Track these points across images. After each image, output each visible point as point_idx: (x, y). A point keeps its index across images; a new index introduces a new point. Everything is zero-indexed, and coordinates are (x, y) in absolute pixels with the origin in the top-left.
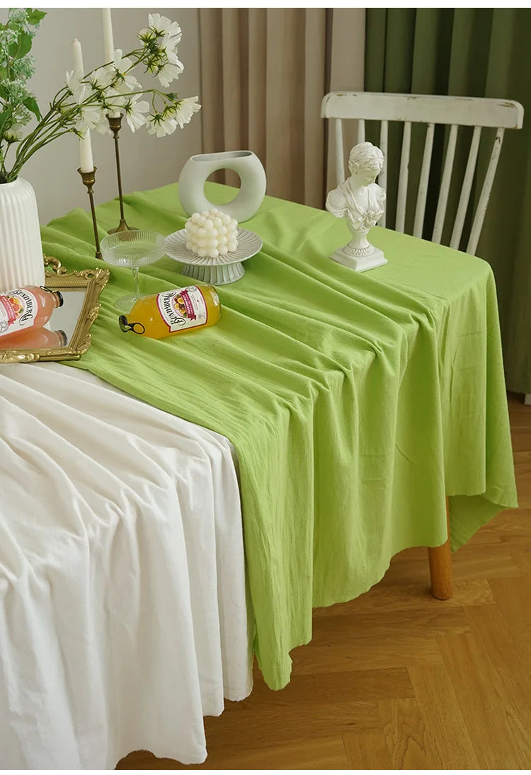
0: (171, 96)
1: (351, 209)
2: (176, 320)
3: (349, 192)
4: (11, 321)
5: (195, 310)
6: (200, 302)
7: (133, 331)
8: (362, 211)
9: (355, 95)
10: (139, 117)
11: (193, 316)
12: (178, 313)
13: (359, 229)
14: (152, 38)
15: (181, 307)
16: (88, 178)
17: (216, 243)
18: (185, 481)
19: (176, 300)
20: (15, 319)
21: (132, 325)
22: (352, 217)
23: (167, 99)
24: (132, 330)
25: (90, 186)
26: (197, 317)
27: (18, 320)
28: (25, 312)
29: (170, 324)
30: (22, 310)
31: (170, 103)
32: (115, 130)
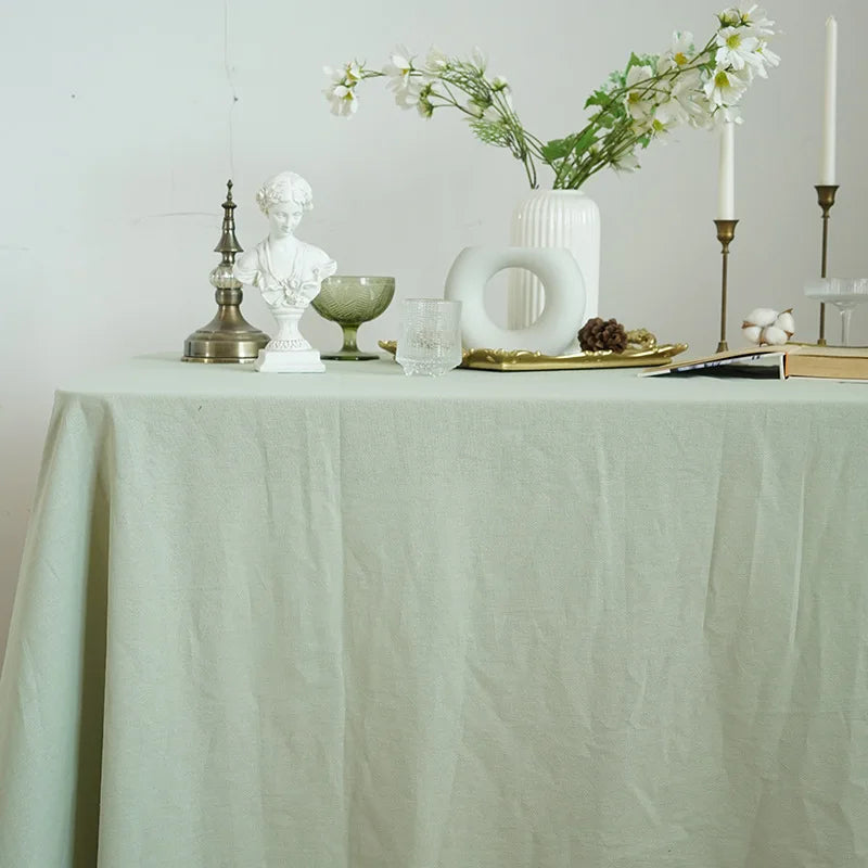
3: (265, 248)
8: (280, 276)
16: (725, 230)
22: (262, 282)
25: (726, 239)
32: (826, 206)
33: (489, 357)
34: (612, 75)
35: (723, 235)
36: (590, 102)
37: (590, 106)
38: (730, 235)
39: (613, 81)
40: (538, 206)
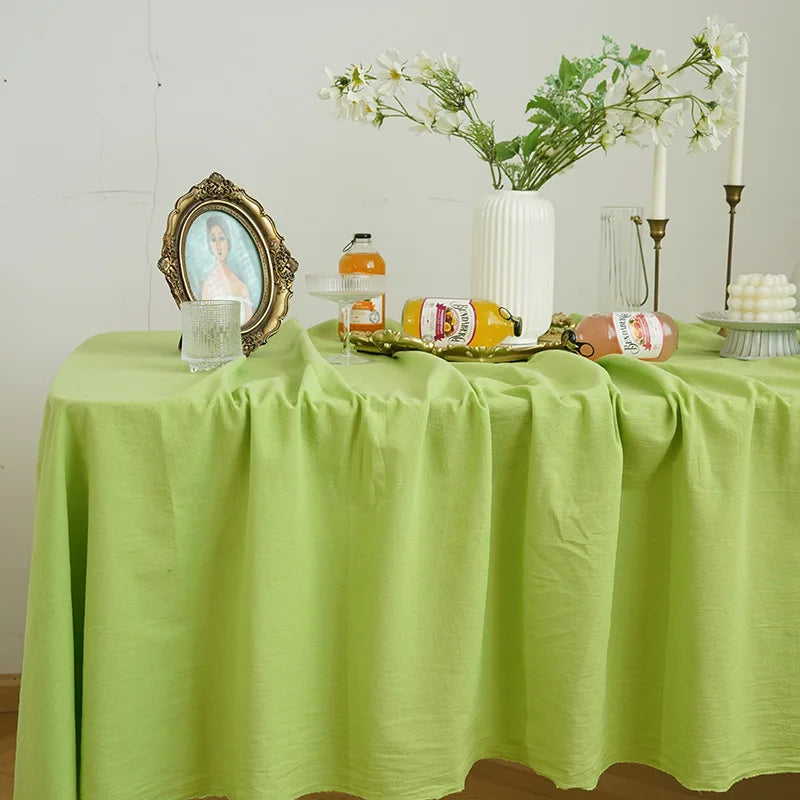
0: (710, 105)
2: (460, 308)
5: (435, 313)
12: (456, 315)
14: (704, 41)
15: (449, 320)
16: (657, 228)
19: (452, 330)
25: (658, 237)
26: (435, 305)
29: (469, 306)
32: (733, 203)
33: (468, 352)
34: (547, 78)
35: (655, 232)
36: (531, 105)
37: (531, 109)
38: (661, 232)
39: (549, 84)
40: (501, 205)
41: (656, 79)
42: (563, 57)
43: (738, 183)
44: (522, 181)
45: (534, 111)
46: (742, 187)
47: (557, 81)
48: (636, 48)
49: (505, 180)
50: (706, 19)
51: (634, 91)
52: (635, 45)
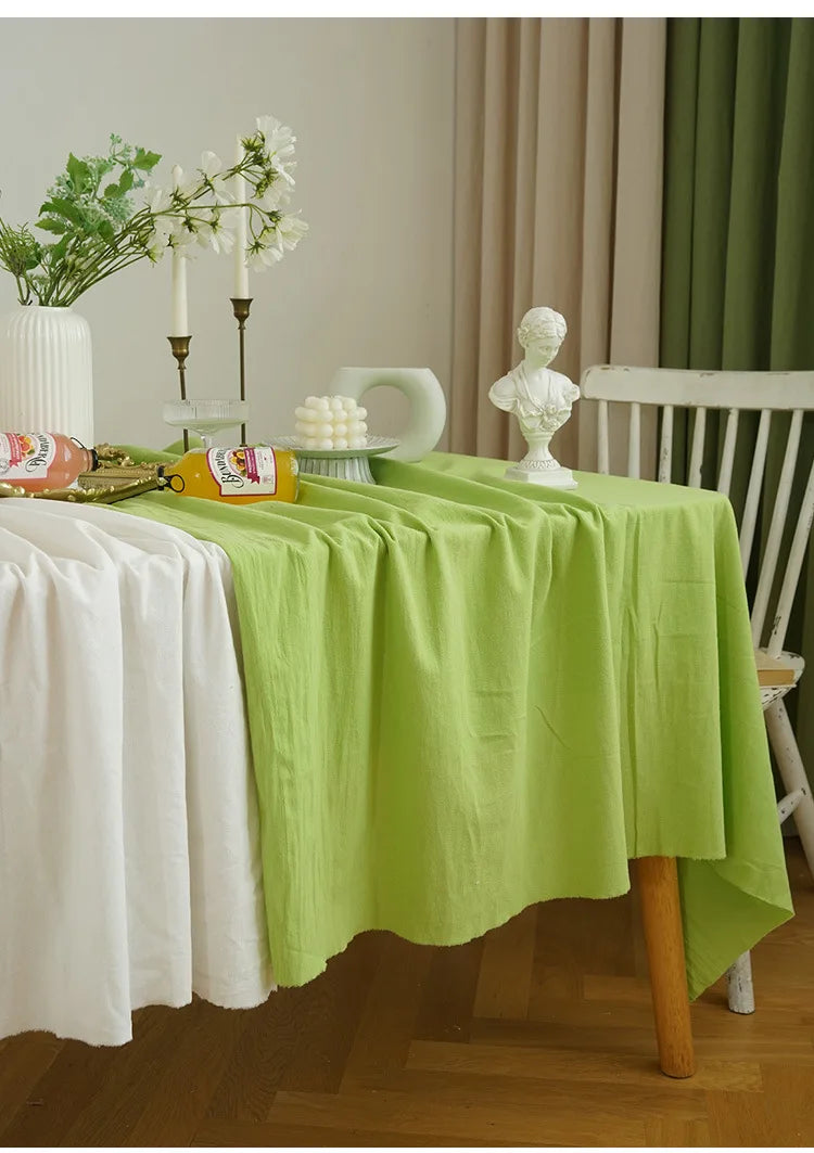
0: (273, 215)
1: (522, 399)
2: (230, 478)
3: (520, 377)
4: (14, 461)
5: (259, 469)
6: (269, 460)
7: (171, 487)
8: (538, 402)
9: (626, 370)
10: (227, 237)
11: (255, 477)
12: (233, 468)
13: (533, 430)
14: (256, 144)
15: (240, 461)
16: (179, 346)
17: (329, 429)
18: (137, 573)
19: (235, 454)
20: (20, 461)
21: (169, 478)
22: (521, 409)
23: (267, 218)
24: (169, 485)
25: (181, 357)
26: (261, 480)
27: (24, 462)
28: (36, 455)
29: (220, 482)
30: (32, 452)
31: (270, 224)
32: (241, 317)
35: (177, 351)
40: (31, 322)
41: (207, 183)
42: (71, 155)
43: (246, 297)
44: (48, 296)
45: (45, 214)
46: (251, 300)
47: (68, 182)
48: (143, 150)
49: (33, 297)
50: (255, 121)
51: (183, 197)
52: (140, 147)
